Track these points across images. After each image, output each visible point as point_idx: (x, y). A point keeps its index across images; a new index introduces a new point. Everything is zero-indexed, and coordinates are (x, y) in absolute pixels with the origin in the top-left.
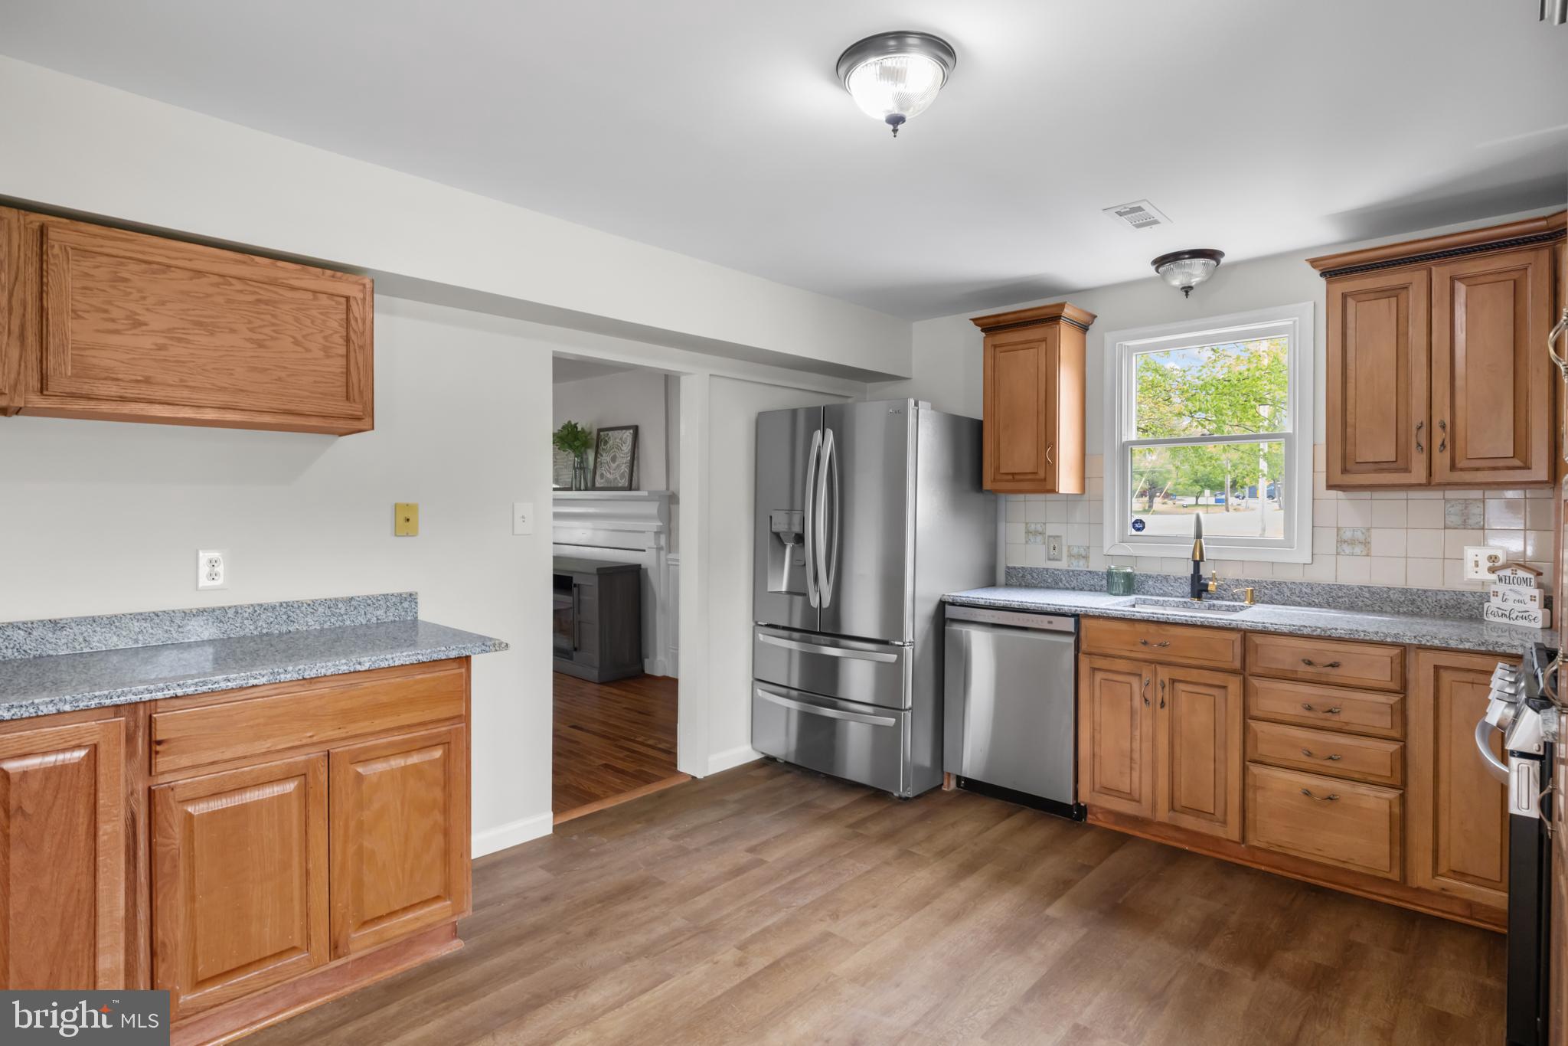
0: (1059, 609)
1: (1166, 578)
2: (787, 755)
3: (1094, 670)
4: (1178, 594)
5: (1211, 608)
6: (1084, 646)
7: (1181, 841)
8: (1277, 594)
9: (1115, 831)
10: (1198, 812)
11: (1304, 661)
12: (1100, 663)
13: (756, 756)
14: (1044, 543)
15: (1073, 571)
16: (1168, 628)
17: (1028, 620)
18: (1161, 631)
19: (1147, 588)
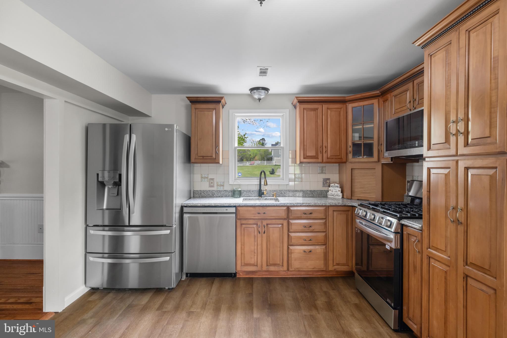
0: (230, 205)
1: (250, 191)
2: (102, 284)
3: (242, 224)
4: (253, 196)
5: (266, 199)
6: (238, 217)
7: (266, 275)
8: (281, 194)
9: (247, 278)
10: (275, 265)
11: (303, 213)
12: (244, 222)
13: (87, 290)
14: (208, 181)
15: (219, 191)
16: (265, 207)
17: (218, 210)
18: (263, 209)
19: (244, 195)
